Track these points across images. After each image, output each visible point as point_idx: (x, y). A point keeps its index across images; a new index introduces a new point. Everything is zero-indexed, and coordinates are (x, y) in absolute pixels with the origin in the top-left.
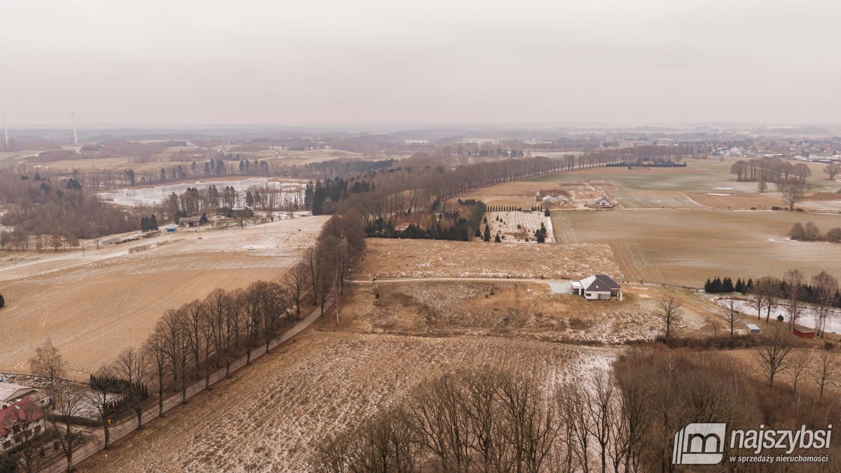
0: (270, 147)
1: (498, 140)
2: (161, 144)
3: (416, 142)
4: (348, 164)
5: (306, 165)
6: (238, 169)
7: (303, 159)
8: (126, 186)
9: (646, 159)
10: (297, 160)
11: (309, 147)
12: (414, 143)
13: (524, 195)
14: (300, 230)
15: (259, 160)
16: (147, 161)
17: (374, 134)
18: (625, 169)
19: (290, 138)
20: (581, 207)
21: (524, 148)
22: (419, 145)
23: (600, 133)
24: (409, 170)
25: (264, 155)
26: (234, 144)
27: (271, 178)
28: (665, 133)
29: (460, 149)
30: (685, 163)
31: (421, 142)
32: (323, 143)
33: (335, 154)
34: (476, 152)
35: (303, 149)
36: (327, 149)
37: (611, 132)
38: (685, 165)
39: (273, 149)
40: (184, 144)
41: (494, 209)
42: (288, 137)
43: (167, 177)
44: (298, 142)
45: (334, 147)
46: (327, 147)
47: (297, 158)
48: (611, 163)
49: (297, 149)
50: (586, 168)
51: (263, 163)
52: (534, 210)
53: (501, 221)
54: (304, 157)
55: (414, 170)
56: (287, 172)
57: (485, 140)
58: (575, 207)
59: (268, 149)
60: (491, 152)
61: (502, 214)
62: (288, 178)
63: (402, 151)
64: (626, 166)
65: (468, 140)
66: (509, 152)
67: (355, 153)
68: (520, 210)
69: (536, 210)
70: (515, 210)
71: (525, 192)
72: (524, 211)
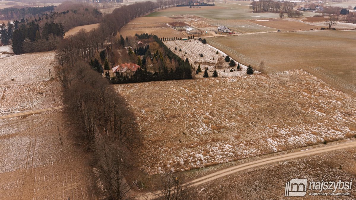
14: (13, 80)
20: (215, 35)
24: (75, 12)
38: (214, 5)
53: (180, 50)
58: (212, 35)
64: (187, 6)
68: (180, 39)
69: (190, 39)
70: (177, 40)
71: (158, 24)
72: (183, 40)
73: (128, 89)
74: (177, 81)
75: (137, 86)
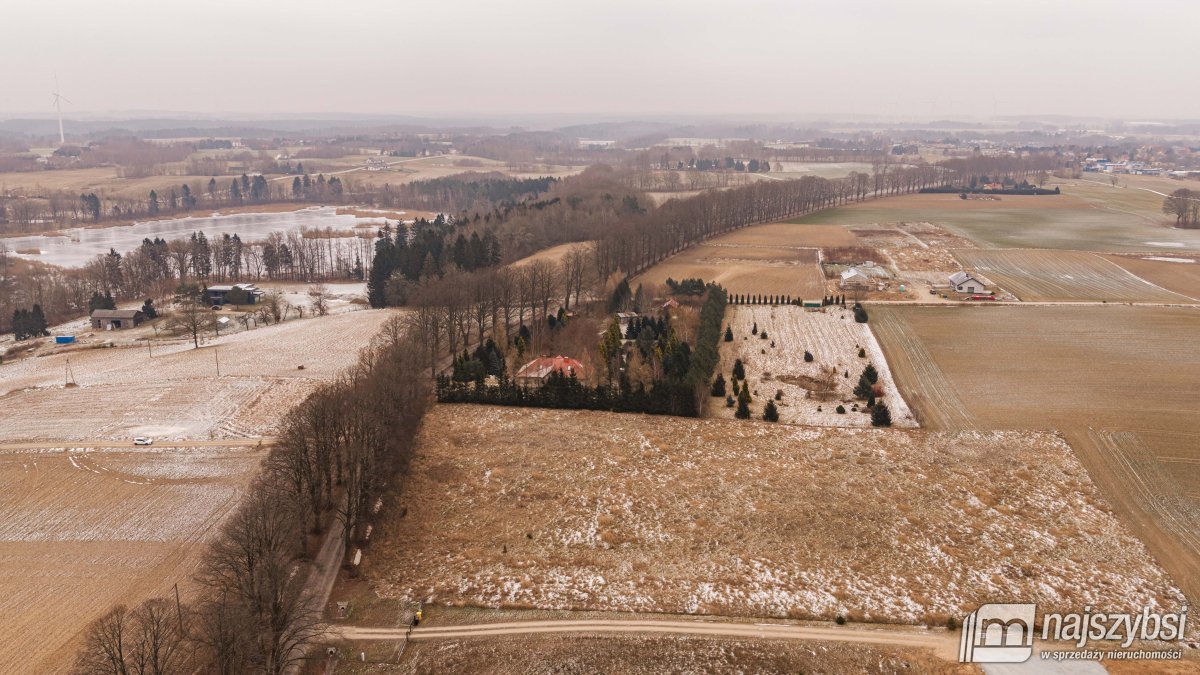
0: (362, 150)
1: (723, 140)
2: (188, 144)
3: (595, 143)
4: (474, 185)
5: (403, 185)
6: (291, 190)
7: (409, 172)
8: (84, 222)
9: (985, 180)
10: (399, 174)
11: (424, 151)
12: (592, 146)
13: (794, 259)
14: (301, 368)
15: (328, 176)
16: (147, 175)
17: (532, 130)
18: (955, 197)
19: (400, 136)
20: (925, 297)
21: (769, 155)
22: (600, 149)
23: (878, 130)
24: (574, 202)
25: (348, 165)
26: (309, 144)
27: (346, 207)
28: (978, 131)
29: (665, 159)
30: (1057, 188)
31: (603, 143)
32: (448, 143)
33: (463, 163)
34: (692, 163)
35: (413, 155)
36: (454, 155)
37: (895, 129)
38: (1057, 191)
39: (366, 154)
40: (228, 145)
41: (743, 301)
42: (396, 134)
43: (161, 207)
44: (407, 143)
45: (464, 152)
46: (453, 151)
47: (400, 171)
48: (927, 186)
49: (404, 154)
50: (887, 195)
51: (333, 180)
52: (827, 303)
53: (764, 336)
54: (411, 168)
55: (584, 203)
56: (373, 196)
57: (704, 142)
58: (911, 297)
59: (359, 154)
60: (716, 162)
61: (762, 313)
62: (374, 207)
63: (571, 159)
64: (956, 191)
65: (677, 140)
66: (746, 163)
67: (495, 162)
68: (798, 303)
69: (832, 304)
70: (788, 303)
71: (794, 250)
72: (807, 305)
73: (509, 418)
74: (650, 416)
75: (539, 415)
